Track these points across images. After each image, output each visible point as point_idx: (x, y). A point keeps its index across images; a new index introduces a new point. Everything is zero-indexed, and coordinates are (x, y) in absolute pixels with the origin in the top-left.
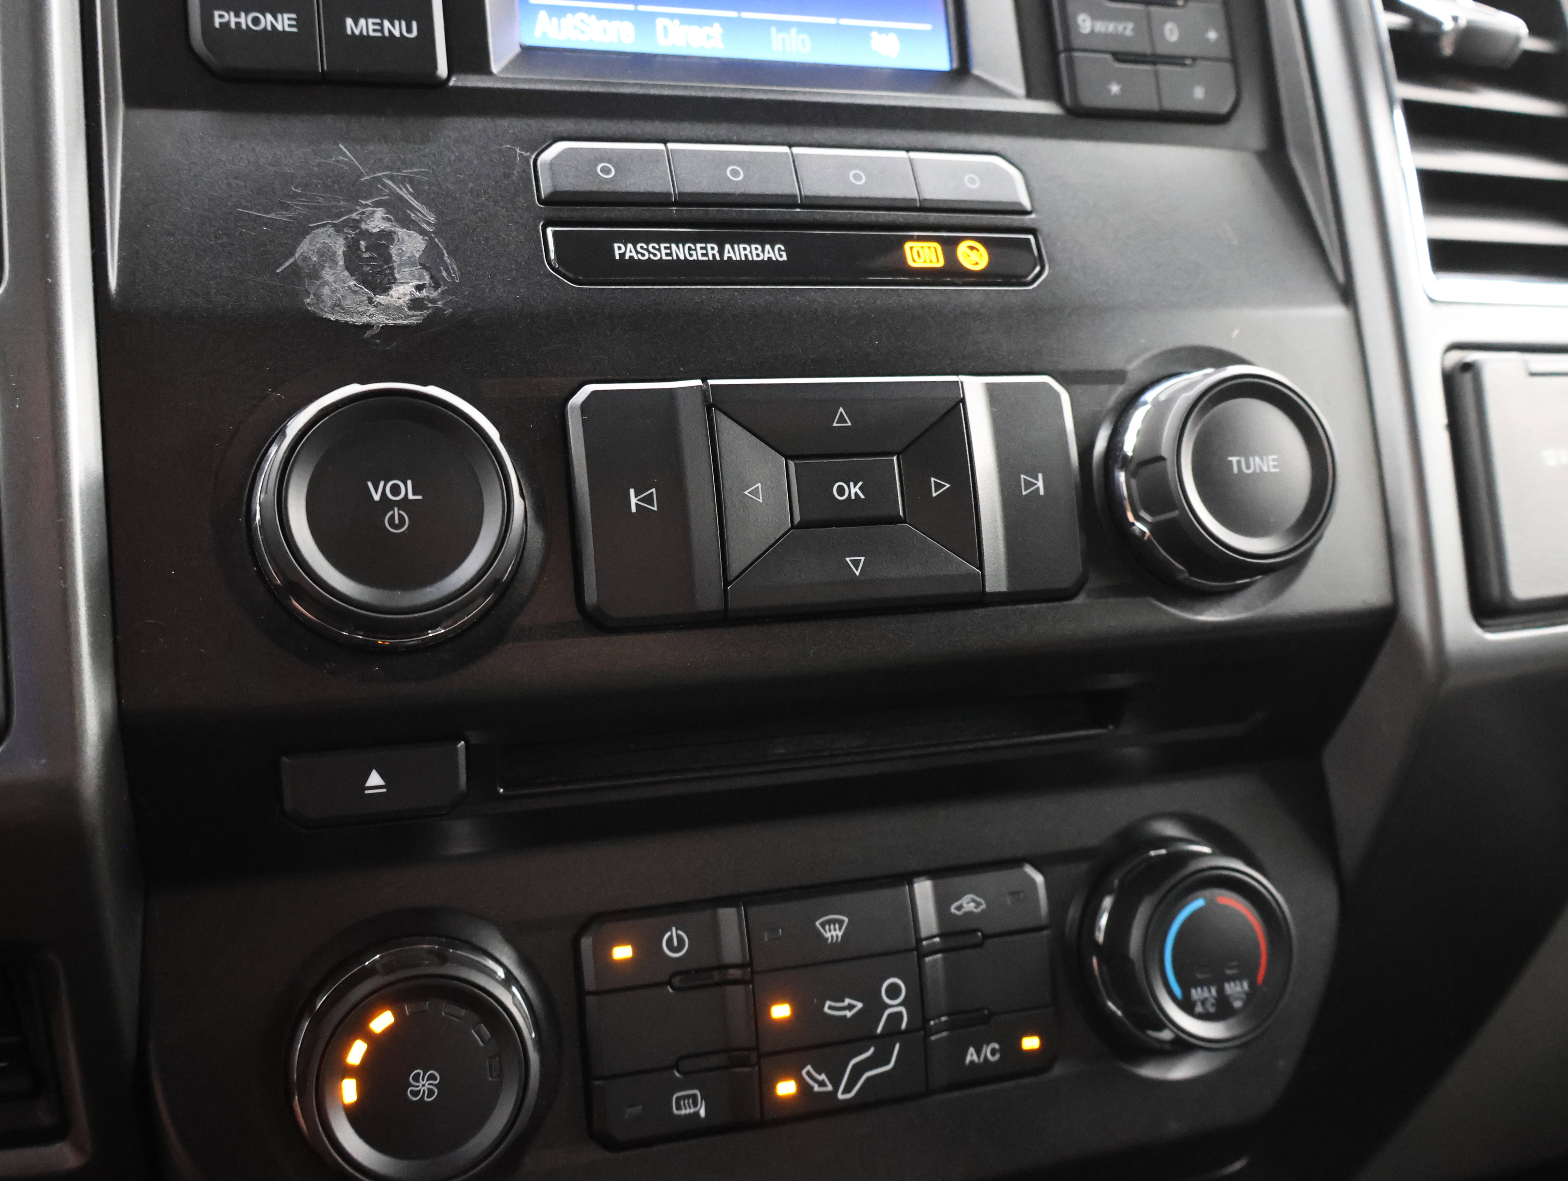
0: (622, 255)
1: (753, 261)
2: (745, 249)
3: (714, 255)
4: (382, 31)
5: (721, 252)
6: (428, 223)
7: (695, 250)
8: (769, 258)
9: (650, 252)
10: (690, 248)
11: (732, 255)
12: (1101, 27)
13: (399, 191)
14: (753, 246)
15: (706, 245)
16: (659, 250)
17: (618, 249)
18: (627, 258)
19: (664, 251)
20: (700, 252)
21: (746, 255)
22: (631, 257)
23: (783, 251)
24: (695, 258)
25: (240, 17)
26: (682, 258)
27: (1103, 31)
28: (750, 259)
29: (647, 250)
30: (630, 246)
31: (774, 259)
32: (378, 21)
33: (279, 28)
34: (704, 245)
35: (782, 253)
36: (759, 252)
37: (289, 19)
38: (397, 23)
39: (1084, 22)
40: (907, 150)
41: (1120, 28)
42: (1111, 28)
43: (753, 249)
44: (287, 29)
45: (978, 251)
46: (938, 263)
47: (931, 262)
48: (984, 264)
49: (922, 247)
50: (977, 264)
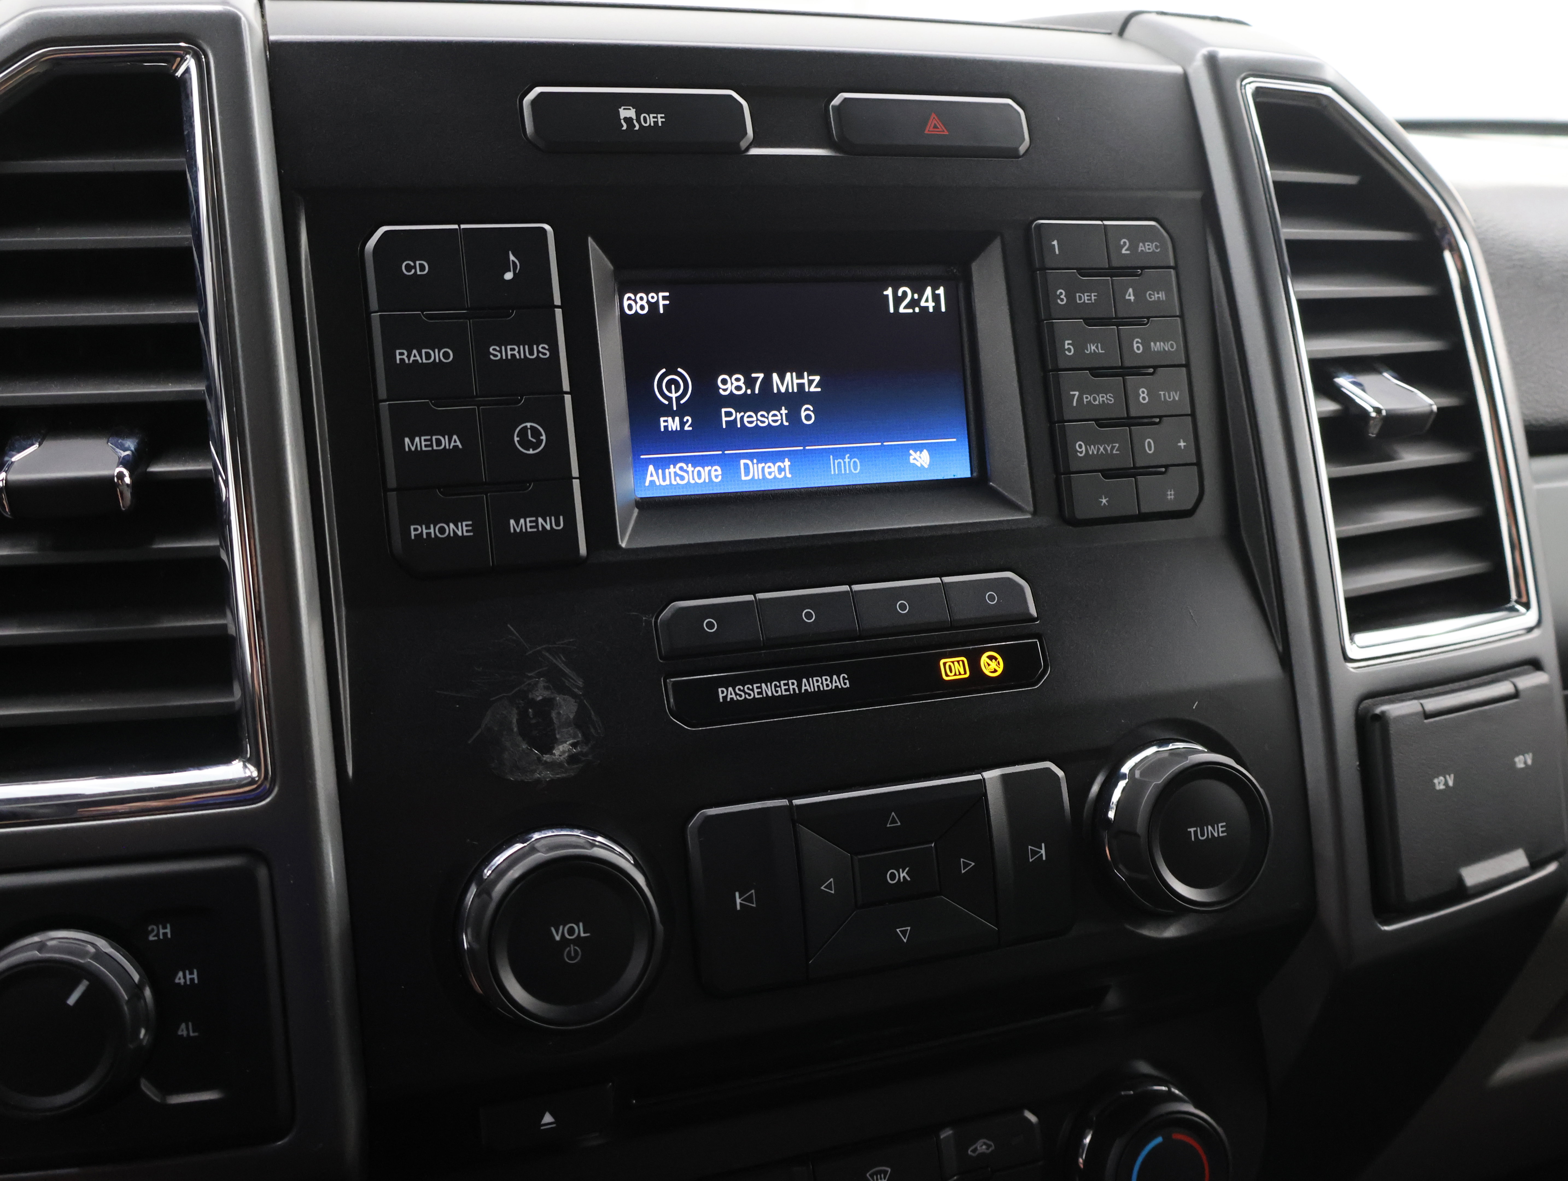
0: (725, 698)
1: (824, 691)
2: (817, 681)
3: (794, 689)
4: (537, 526)
5: (800, 687)
6: (578, 688)
7: (780, 686)
8: (837, 687)
9: (745, 693)
10: (776, 686)
11: (808, 687)
12: (1092, 450)
13: (554, 661)
14: (824, 678)
15: (788, 682)
16: (753, 690)
17: (722, 693)
18: (729, 700)
19: (756, 691)
20: (783, 688)
21: (818, 686)
22: (732, 698)
23: (846, 679)
24: (780, 693)
25: (430, 528)
26: (770, 694)
27: (1095, 453)
28: (822, 689)
29: (743, 691)
30: (730, 689)
31: (840, 687)
32: (534, 519)
33: (460, 533)
34: (786, 682)
35: (845, 681)
36: (828, 682)
37: (467, 526)
38: (548, 518)
39: (1080, 446)
40: (940, 576)
41: (1109, 449)
42: (1102, 449)
43: (824, 680)
44: (465, 534)
45: (996, 659)
46: (965, 673)
47: (960, 674)
48: (1000, 670)
49: (953, 662)
50: (995, 671)
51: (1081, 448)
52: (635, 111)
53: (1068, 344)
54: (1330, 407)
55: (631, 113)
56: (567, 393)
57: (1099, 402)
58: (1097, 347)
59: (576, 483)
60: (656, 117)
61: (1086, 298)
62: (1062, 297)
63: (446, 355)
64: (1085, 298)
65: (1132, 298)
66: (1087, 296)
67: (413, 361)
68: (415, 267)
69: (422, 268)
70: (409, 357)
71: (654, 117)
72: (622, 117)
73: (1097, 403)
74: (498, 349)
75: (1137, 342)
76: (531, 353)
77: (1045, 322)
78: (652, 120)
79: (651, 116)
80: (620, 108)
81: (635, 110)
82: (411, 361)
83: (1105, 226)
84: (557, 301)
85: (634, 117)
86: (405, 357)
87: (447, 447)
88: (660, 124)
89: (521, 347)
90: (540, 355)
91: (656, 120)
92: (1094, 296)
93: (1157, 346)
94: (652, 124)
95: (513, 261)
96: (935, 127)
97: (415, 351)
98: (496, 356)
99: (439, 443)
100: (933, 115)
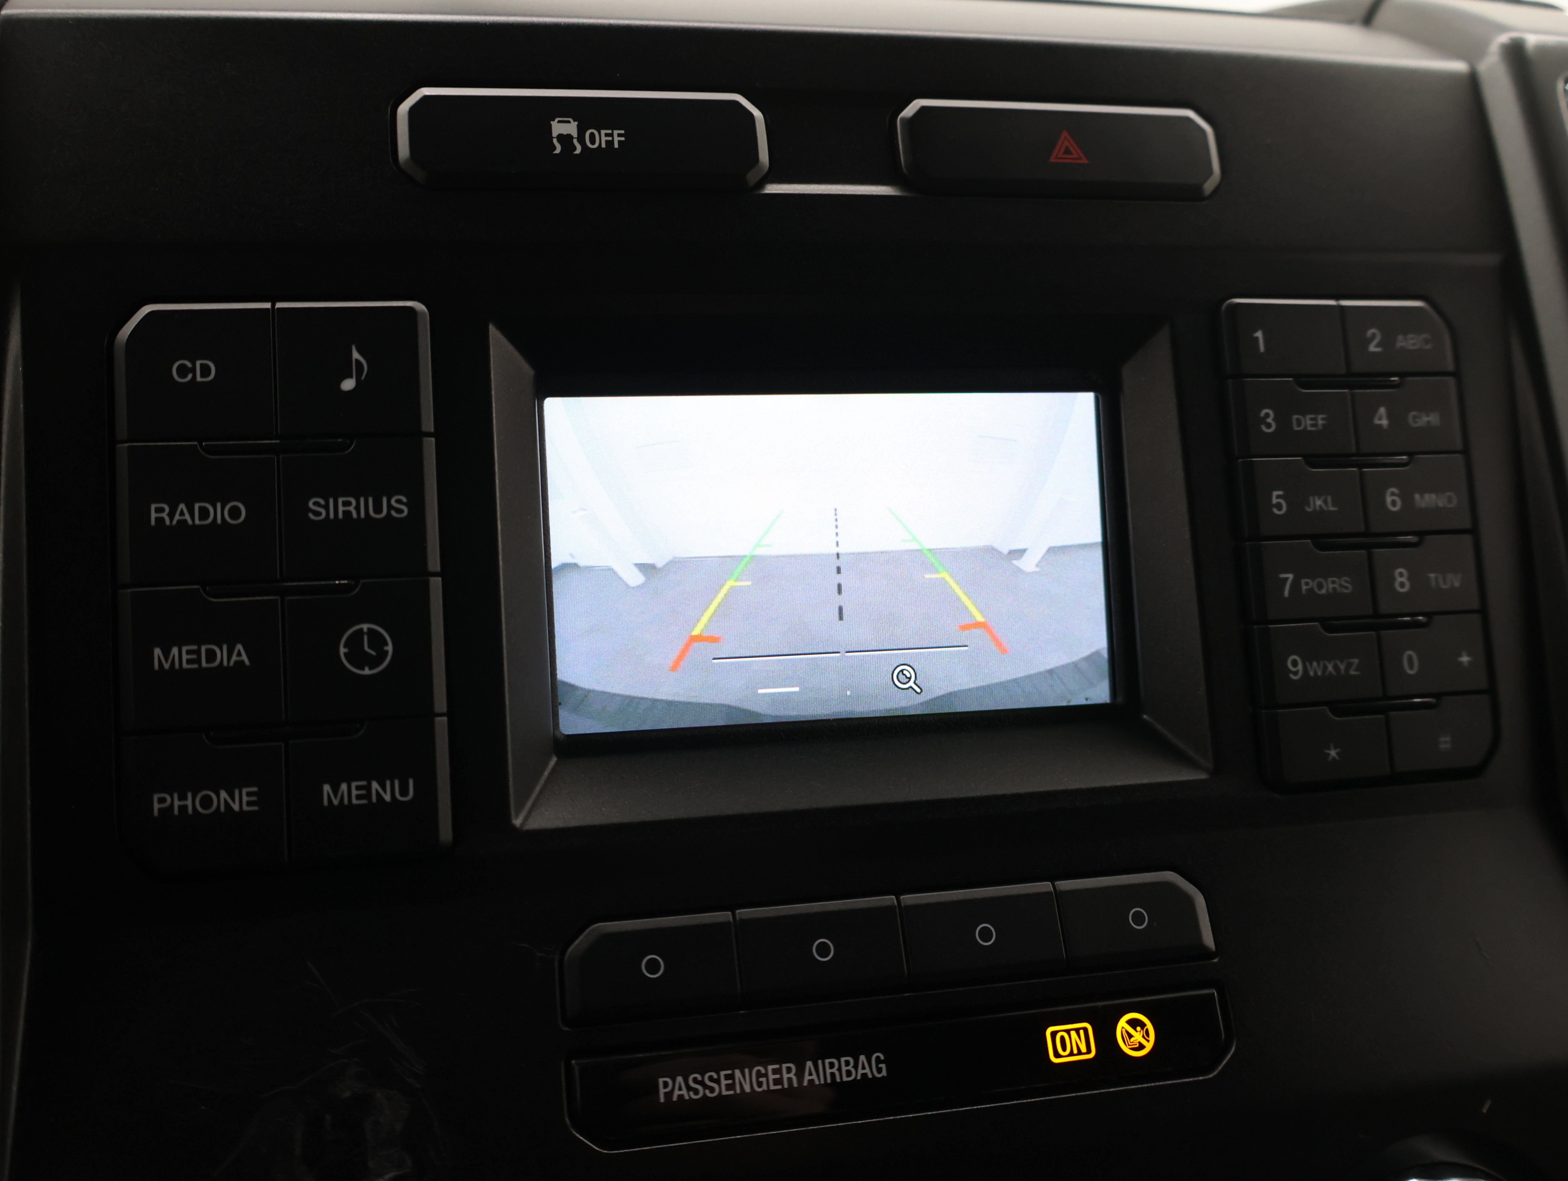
0: (669, 1095)
1: (842, 1082)
2: (832, 1065)
3: (790, 1079)
4: (368, 796)
5: (800, 1074)
6: (415, 1076)
7: (766, 1075)
8: (864, 1075)
9: (705, 1087)
10: (759, 1074)
11: (814, 1077)
12: (1315, 669)
13: (380, 1027)
14: (843, 1059)
15: (781, 1066)
16: (718, 1081)
17: (665, 1085)
18: (675, 1098)
19: (724, 1082)
20: (772, 1077)
21: (833, 1074)
22: (681, 1097)
23: (882, 1062)
24: (765, 1087)
25: (186, 799)
26: (747, 1089)
27: (1319, 673)
28: (838, 1080)
29: (702, 1083)
30: (680, 1079)
31: (870, 1076)
32: (364, 783)
33: (236, 807)
34: (777, 1066)
35: (880, 1066)
36: (850, 1068)
37: (248, 794)
38: (388, 783)
39: (1295, 663)
40: (1052, 880)
41: (1342, 667)
42: (1330, 668)
43: (843, 1064)
44: (245, 808)
45: (1142, 1025)
46: (1089, 1051)
47: (1080, 1053)
48: (1149, 1046)
49: (1068, 1032)
50: (1141, 1047)
51: (1296, 667)
52: (577, 125)
53: (1278, 497)
55: (570, 128)
56: (435, 574)
57: (1327, 590)
58: (1325, 502)
59: (441, 722)
60: (611, 135)
61: (1309, 422)
62: (1269, 420)
63: (235, 512)
64: (1307, 422)
65: (1384, 422)
66: (1312, 419)
67: (178, 521)
68: (193, 370)
69: (205, 371)
70: (171, 515)
71: (607, 135)
72: (555, 134)
73: (1323, 591)
74: (322, 502)
75: (1393, 494)
76: (378, 509)
77: (1240, 460)
78: (604, 139)
79: (603, 132)
80: (554, 120)
81: (576, 123)
82: (174, 522)
83: (1343, 308)
84: (428, 423)
85: (575, 135)
86: (164, 515)
87: (225, 663)
88: (616, 146)
89: (362, 500)
90: (393, 513)
91: (610, 139)
92: (1323, 419)
93: (1426, 500)
94: (603, 146)
95: (357, 360)
96: (1067, 151)
97: (182, 506)
98: (319, 514)
99: (211, 656)
100: (1065, 134)
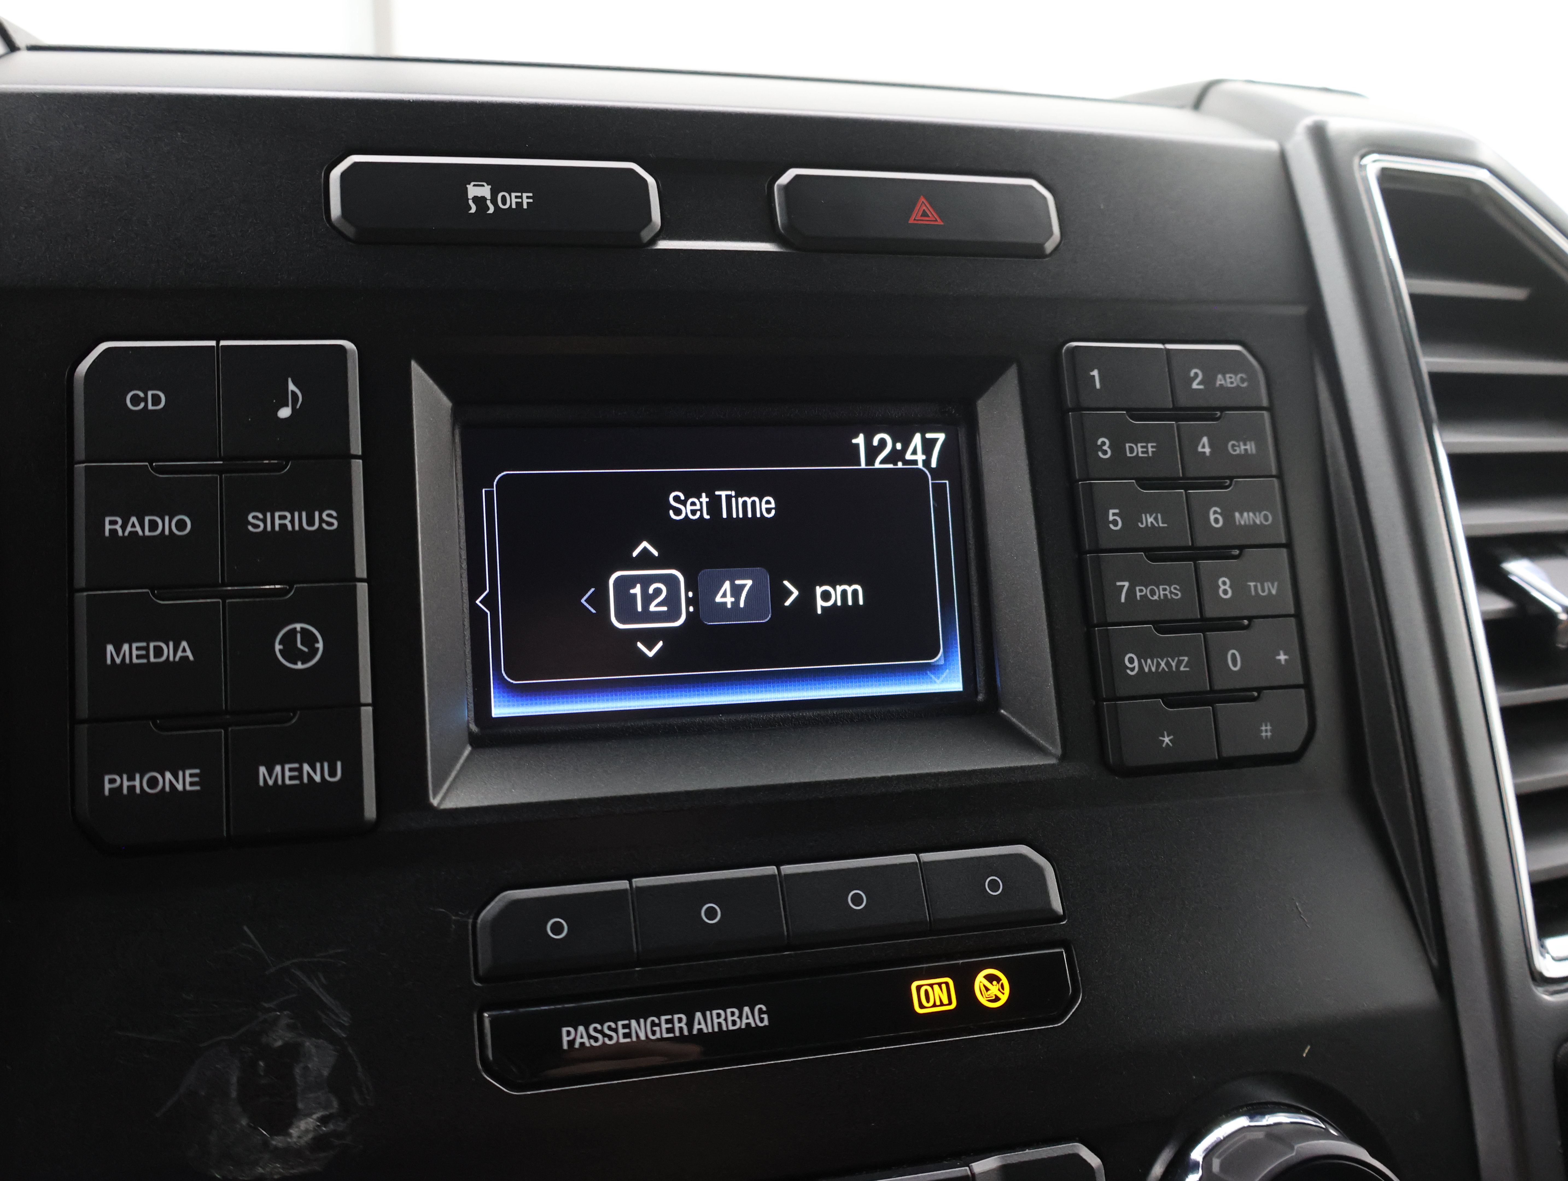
0: (571, 1043)
1: (728, 1031)
2: (719, 1016)
3: (681, 1029)
4: (300, 777)
5: (690, 1024)
6: (342, 1027)
7: (659, 1025)
8: (748, 1024)
9: (605, 1035)
10: (653, 1024)
11: (703, 1026)
12: (1150, 665)
13: (309, 984)
14: (729, 1011)
15: (673, 1017)
16: (615, 1030)
17: (568, 1034)
18: (577, 1046)
19: (621, 1031)
20: (664, 1026)
21: (720, 1024)
22: (582, 1044)
23: (764, 1013)
24: (658, 1035)
25: (134, 779)
26: (643, 1037)
27: (1153, 669)
28: (724, 1028)
29: (601, 1032)
30: (581, 1029)
31: (753, 1025)
32: (296, 765)
33: (180, 787)
34: (669, 1017)
35: (762, 1016)
36: (735, 1018)
37: (191, 775)
38: (318, 765)
39: (1131, 661)
40: (917, 852)
41: (1174, 664)
42: (1163, 664)
43: (729, 1014)
44: (188, 788)
45: (998, 980)
46: (950, 1003)
47: (942, 1004)
48: (1004, 998)
49: (931, 985)
50: (997, 999)
51: (1132, 664)
52: (491, 189)
53: (1114, 514)
54: (1499, 604)
55: (485, 191)
56: (361, 580)
57: (1159, 596)
58: (1156, 519)
59: (367, 713)
60: (521, 197)
61: (1140, 450)
62: (1105, 448)
63: (181, 525)
64: (1137, 450)
65: (1207, 450)
66: (1142, 447)
67: (130, 532)
68: (145, 400)
69: (156, 400)
70: (124, 527)
71: (517, 197)
72: (470, 196)
73: (1156, 597)
74: (260, 516)
75: (1215, 512)
76: (311, 522)
77: (1080, 483)
78: (514, 200)
79: (513, 195)
80: (469, 184)
81: (490, 187)
82: (126, 534)
83: (1168, 351)
84: (356, 447)
85: (488, 196)
86: (118, 527)
87: (171, 659)
88: (525, 206)
89: (296, 514)
90: (324, 526)
91: (520, 200)
92: (1152, 447)
93: (1244, 518)
94: (514, 206)
95: (292, 392)
96: (924, 214)
97: (134, 519)
98: (257, 526)
99: (158, 652)
100: (922, 199)
